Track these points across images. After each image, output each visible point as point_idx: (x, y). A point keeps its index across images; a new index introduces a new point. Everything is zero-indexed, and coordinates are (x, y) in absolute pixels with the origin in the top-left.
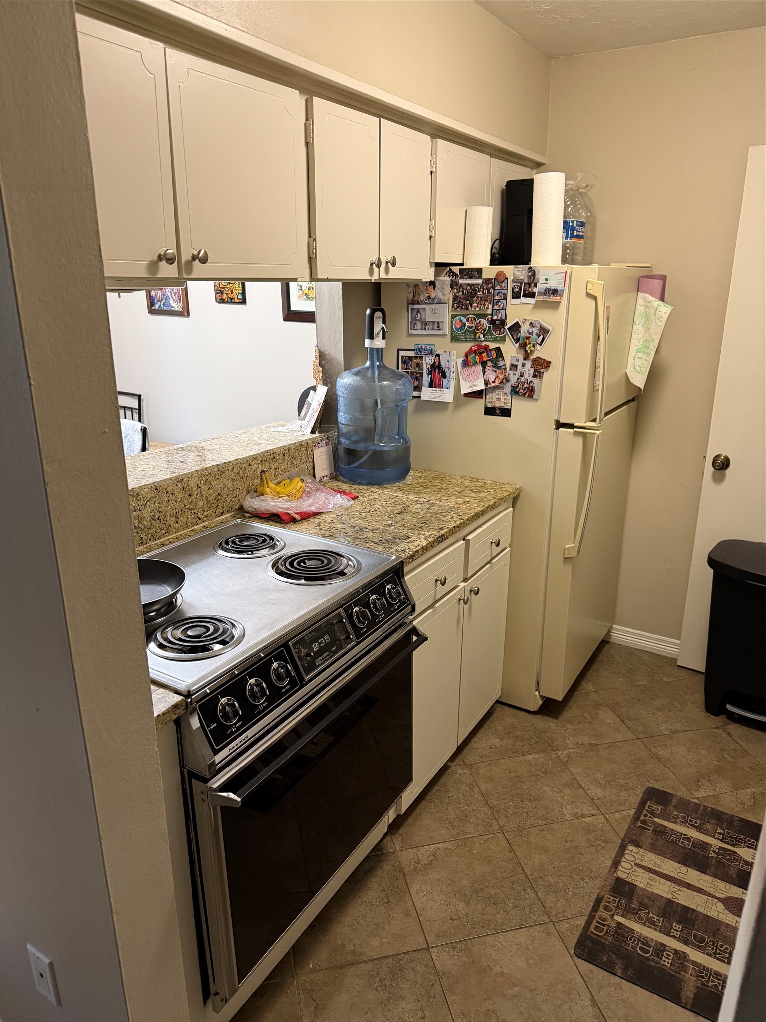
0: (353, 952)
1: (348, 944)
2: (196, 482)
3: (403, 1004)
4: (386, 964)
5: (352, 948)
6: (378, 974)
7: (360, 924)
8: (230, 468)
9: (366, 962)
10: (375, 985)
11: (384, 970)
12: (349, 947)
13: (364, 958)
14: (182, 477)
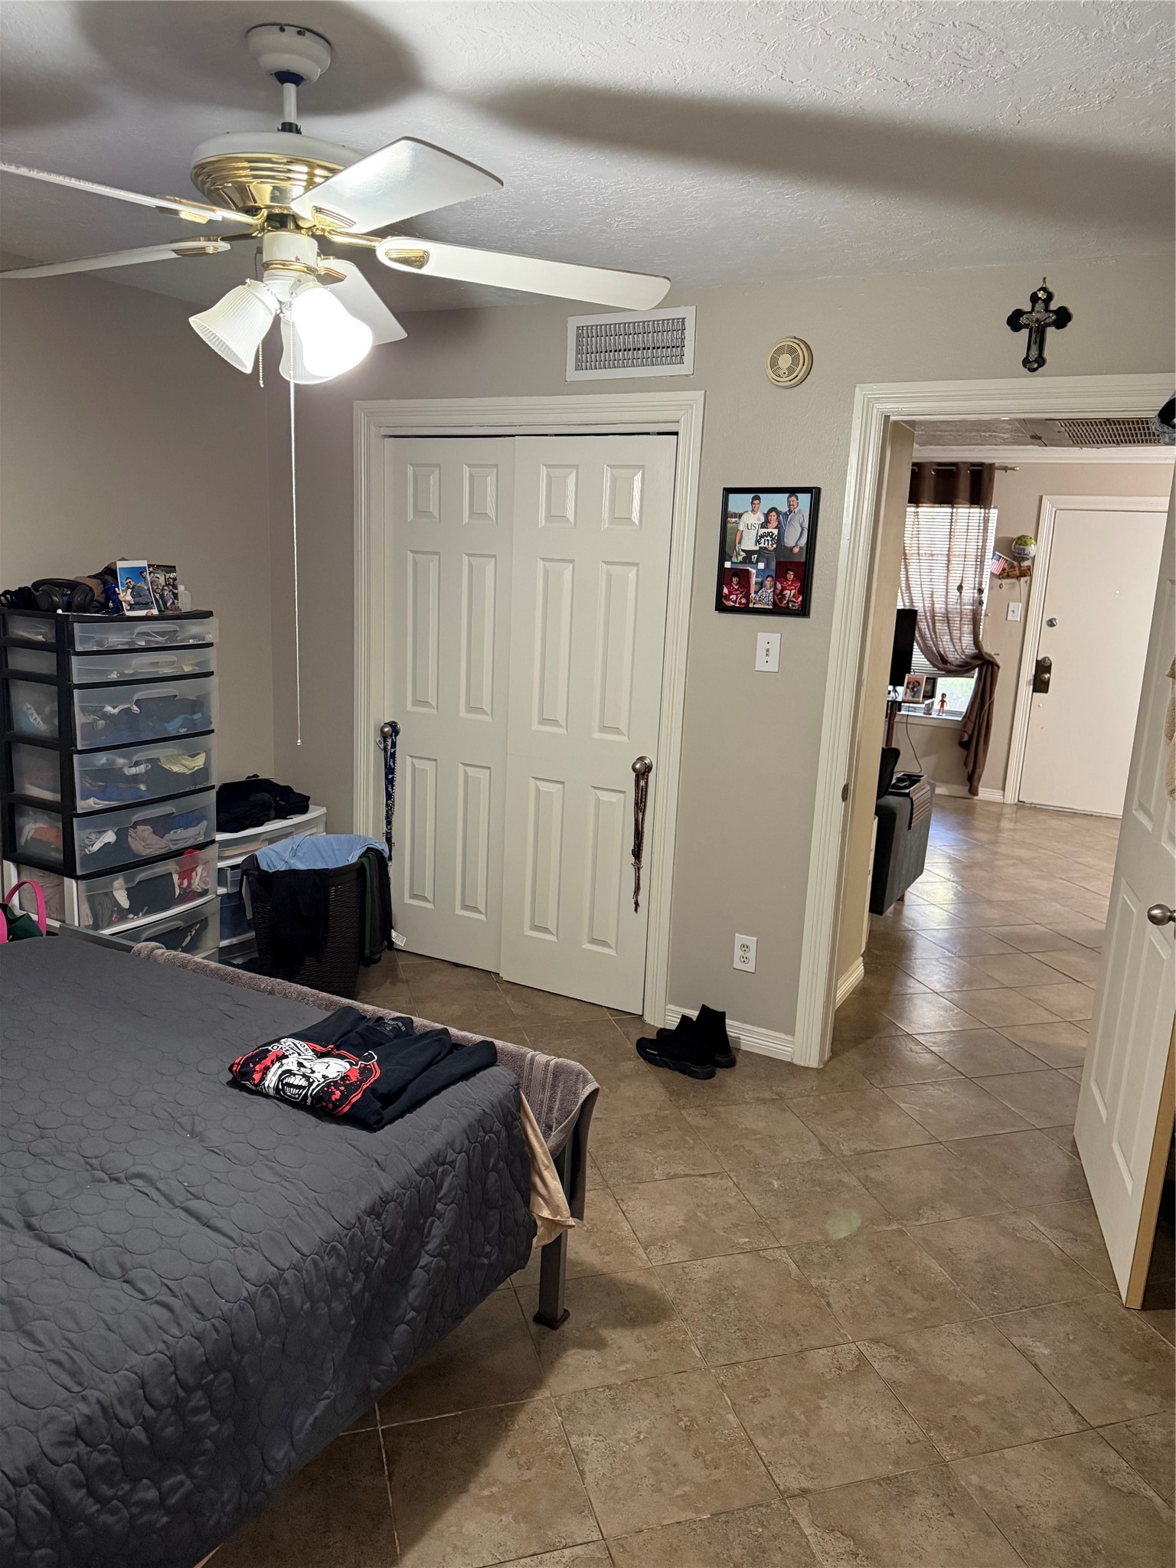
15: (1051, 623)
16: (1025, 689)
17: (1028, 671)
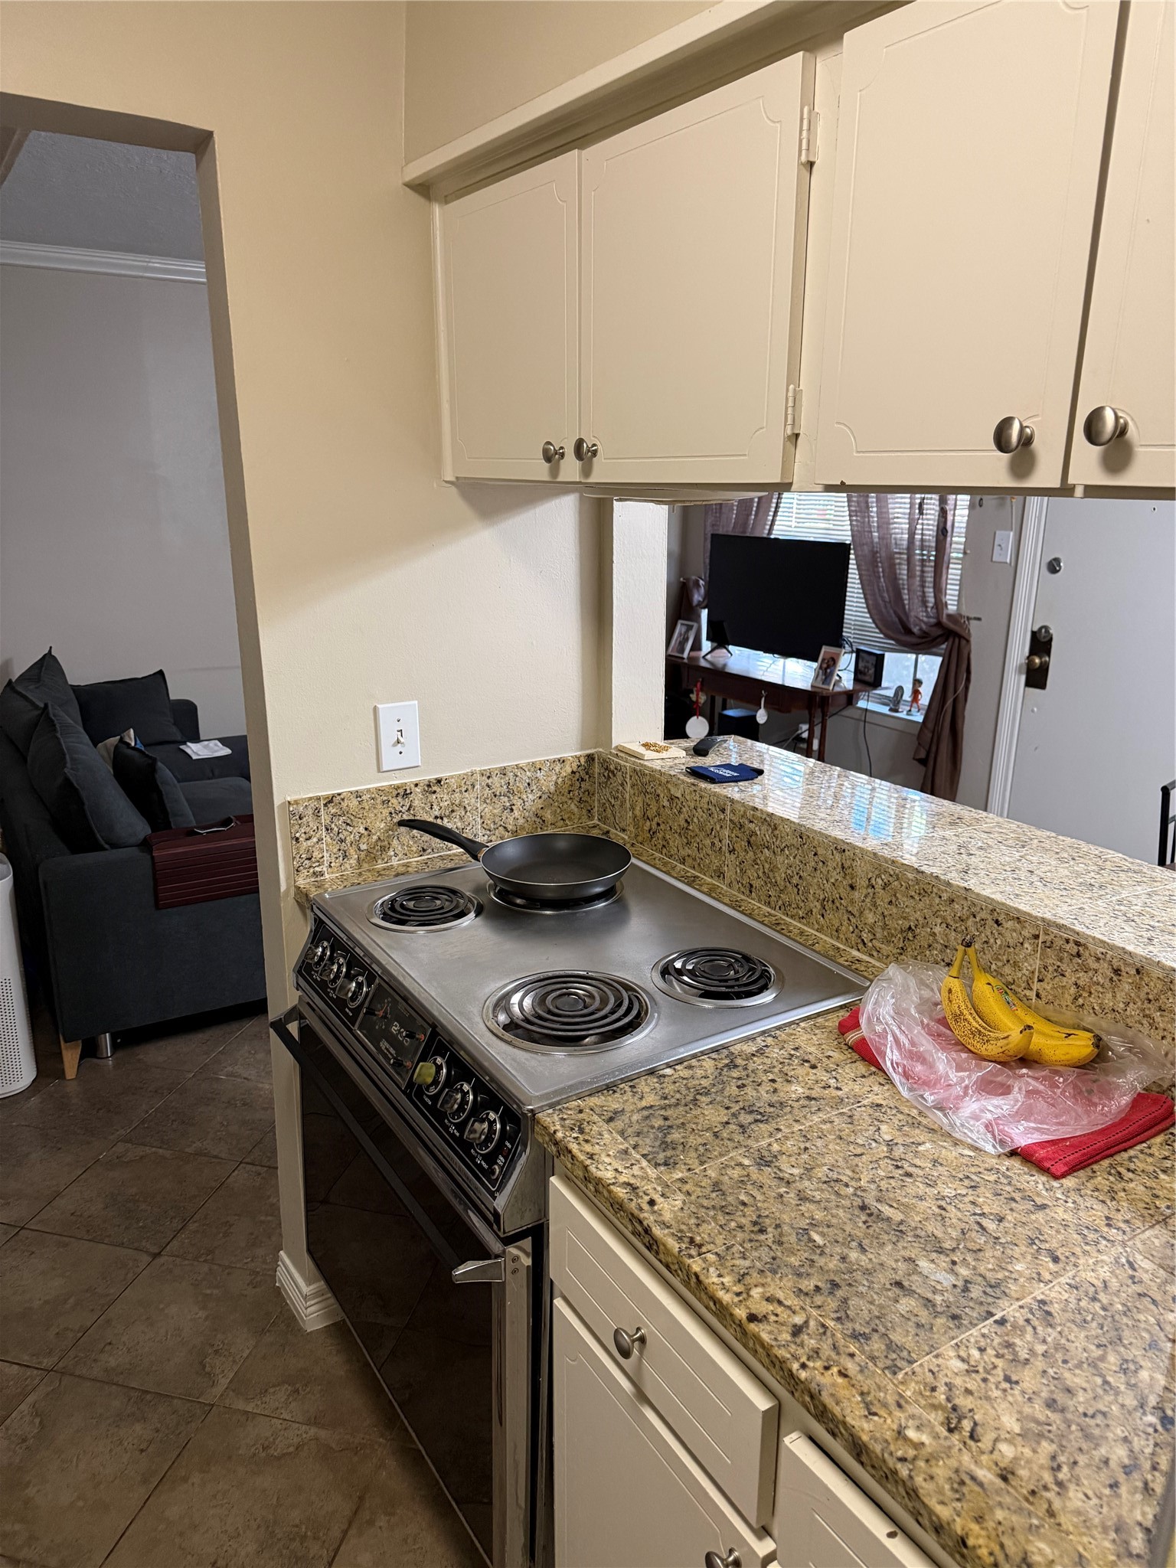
0: (371, 1523)
1: (389, 1521)
2: (867, 874)
3: (252, 1548)
4: (321, 1556)
5: (378, 1524)
6: (316, 1538)
7: (409, 1552)
8: (945, 896)
9: (345, 1533)
10: (304, 1527)
11: (315, 1549)
12: (382, 1521)
13: (353, 1531)
14: (846, 847)
15: (1054, 567)
16: (1015, 682)
17: (1019, 649)
